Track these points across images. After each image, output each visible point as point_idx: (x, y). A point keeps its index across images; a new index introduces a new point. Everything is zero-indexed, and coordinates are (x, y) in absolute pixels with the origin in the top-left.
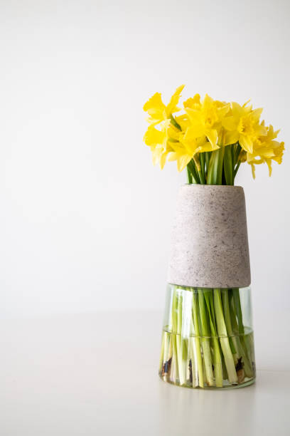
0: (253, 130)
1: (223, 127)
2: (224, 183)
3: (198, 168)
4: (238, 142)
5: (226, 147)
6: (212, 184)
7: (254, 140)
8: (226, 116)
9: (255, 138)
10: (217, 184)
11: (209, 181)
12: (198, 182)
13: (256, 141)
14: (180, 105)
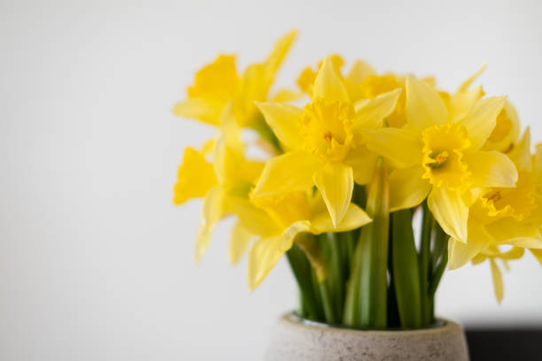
0: (465, 167)
1: (381, 157)
2: (394, 323)
3: (320, 275)
4: (424, 204)
5: (391, 215)
6: (357, 326)
7: (474, 200)
8: (387, 124)
9: (477, 193)
10: (371, 326)
11: (349, 316)
12: (320, 318)
13: (479, 202)
14: (286, 79)
